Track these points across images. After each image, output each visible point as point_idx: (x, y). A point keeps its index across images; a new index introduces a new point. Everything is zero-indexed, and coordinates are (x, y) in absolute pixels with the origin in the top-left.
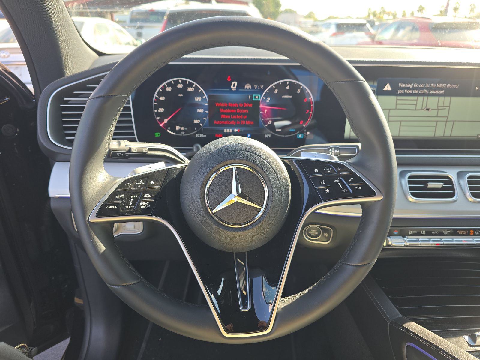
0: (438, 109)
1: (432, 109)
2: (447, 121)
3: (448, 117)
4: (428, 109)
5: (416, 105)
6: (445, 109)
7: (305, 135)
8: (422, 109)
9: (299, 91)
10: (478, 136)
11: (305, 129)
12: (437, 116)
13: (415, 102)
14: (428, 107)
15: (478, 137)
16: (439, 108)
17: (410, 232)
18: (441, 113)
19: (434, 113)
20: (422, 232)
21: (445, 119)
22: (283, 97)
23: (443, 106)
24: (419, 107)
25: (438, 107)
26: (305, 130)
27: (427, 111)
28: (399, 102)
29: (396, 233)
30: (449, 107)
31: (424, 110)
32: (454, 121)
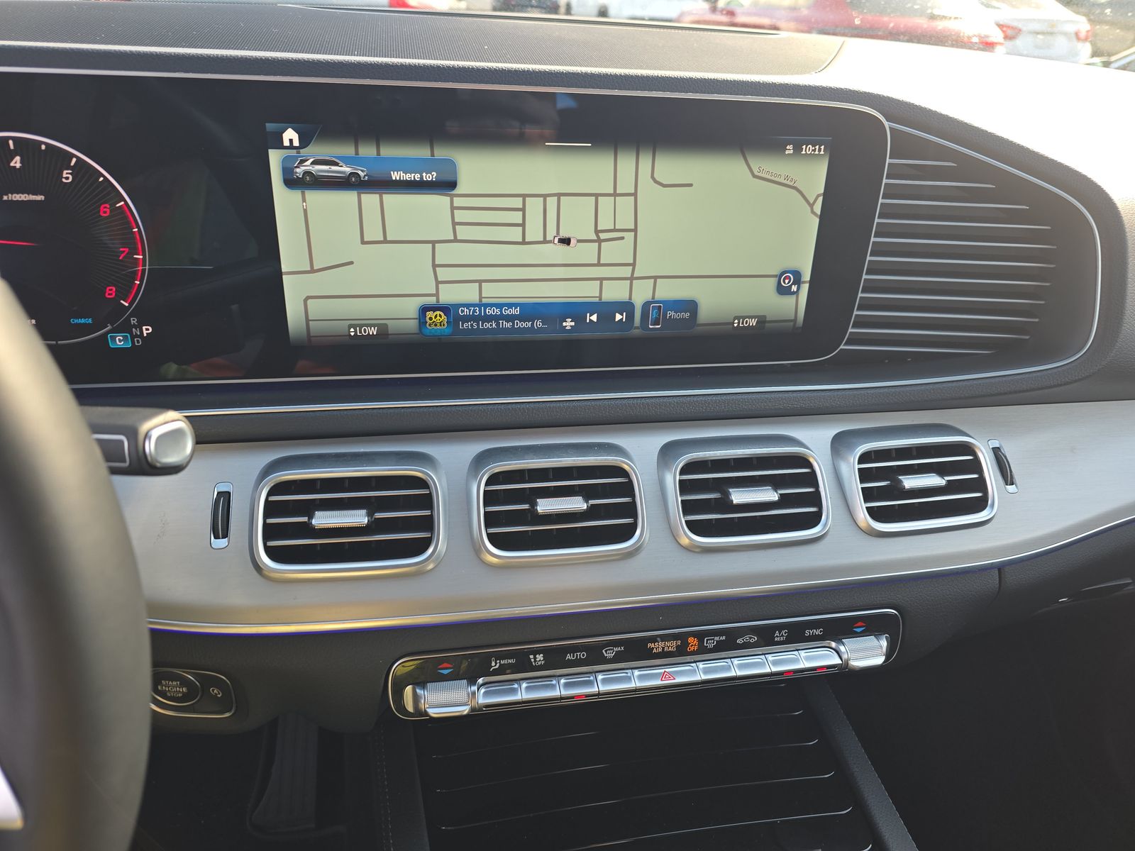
0: (599, 241)
1: (579, 241)
2: (632, 279)
3: (633, 265)
4: (566, 241)
5: (523, 225)
6: (622, 238)
7: (137, 336)
8: (545, 241)
9: (67, 176)
10: (736, 321)
11: (131, 315)
12: (599, 264)
13: (516, 217)
14: (563, 234)
15: (736, 325)
16: (603, 236)
17: (493, 664)
18: (612, 252)
19: (587, 253)
20: (533, 660)
21: (627, 272)
22: (5, 198)
23: (615, 230)
24: (534, 233)
25: (597, 232)
26: (134, 321)
27: (564, 247)
28: (460, 216)
29: (446, 672)
30: (635, 230)
31: (550, 242)
32: (655, 278)
